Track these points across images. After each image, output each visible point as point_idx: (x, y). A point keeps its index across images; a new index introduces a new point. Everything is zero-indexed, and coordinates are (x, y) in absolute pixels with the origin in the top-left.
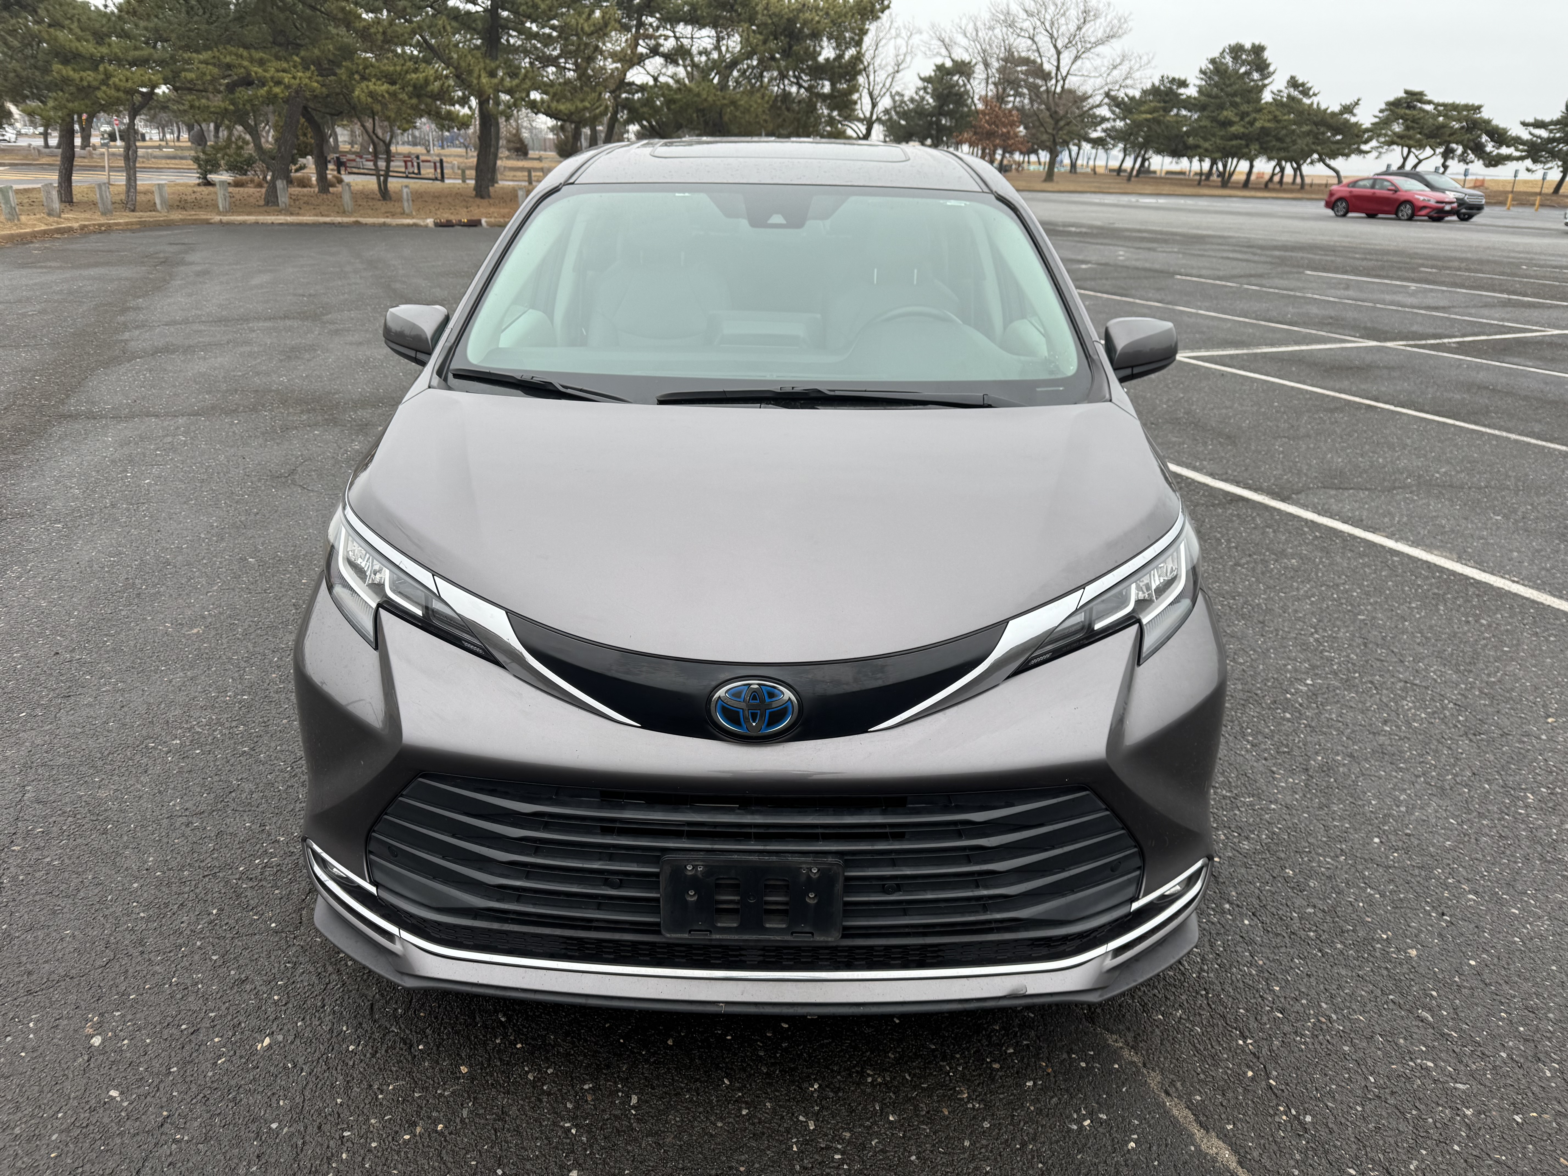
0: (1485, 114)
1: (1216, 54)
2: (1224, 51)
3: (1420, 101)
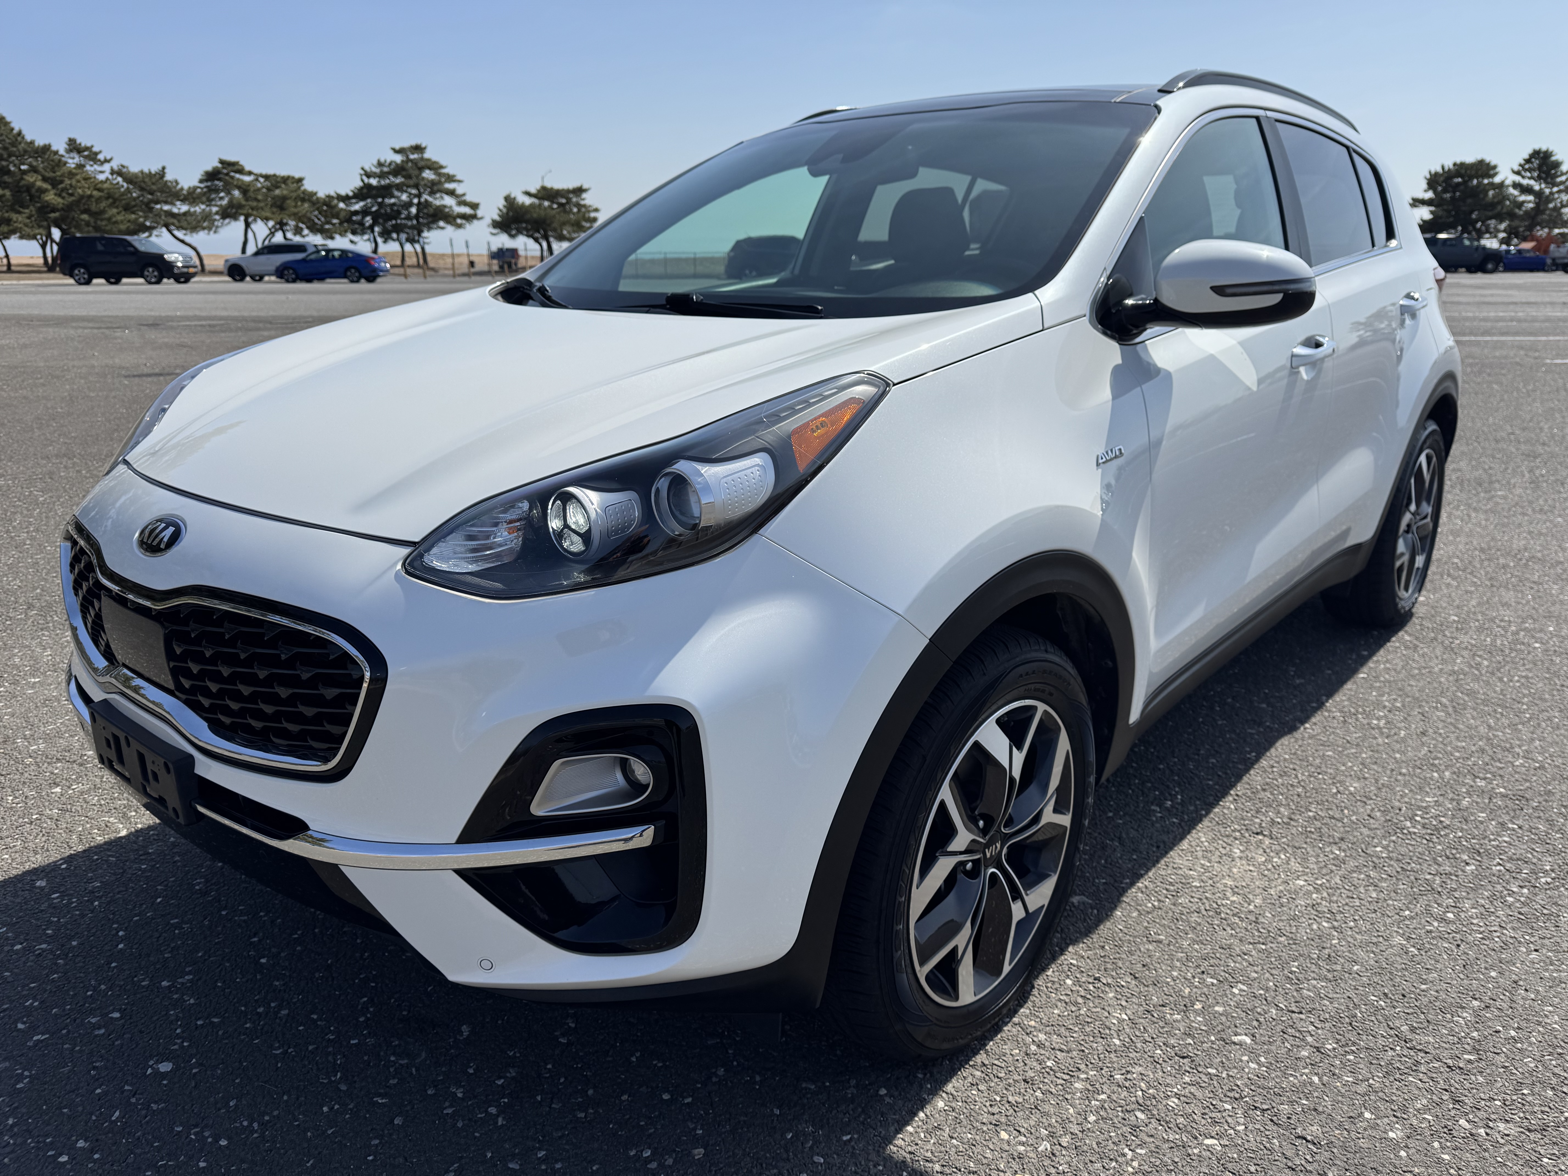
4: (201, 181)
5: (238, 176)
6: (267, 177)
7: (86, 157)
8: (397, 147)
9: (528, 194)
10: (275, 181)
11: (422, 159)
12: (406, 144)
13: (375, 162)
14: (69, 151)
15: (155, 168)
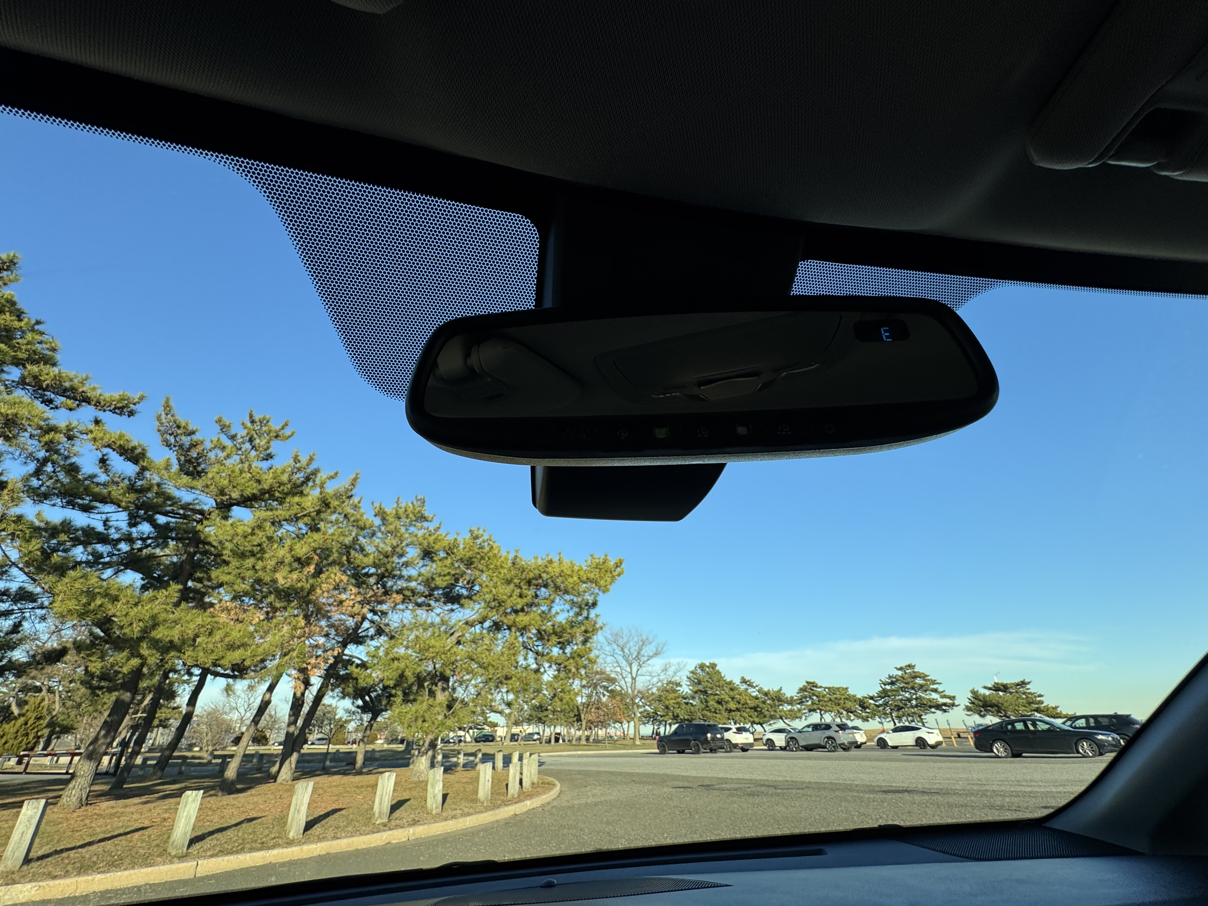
0: (851, 692)
1: (693, 669)
2: (696, 668)
3: (816, 687)
4: (798, 693)
5: (815, 689)
6: (829, 688)
7: (749, 685)
8: (898, 667)
9: (985, 688)
10: (832, 690)
11: (914, 672)
12: (903, 665)
13: (887, 676)
14: (741, 683)
15: (776, 689)
